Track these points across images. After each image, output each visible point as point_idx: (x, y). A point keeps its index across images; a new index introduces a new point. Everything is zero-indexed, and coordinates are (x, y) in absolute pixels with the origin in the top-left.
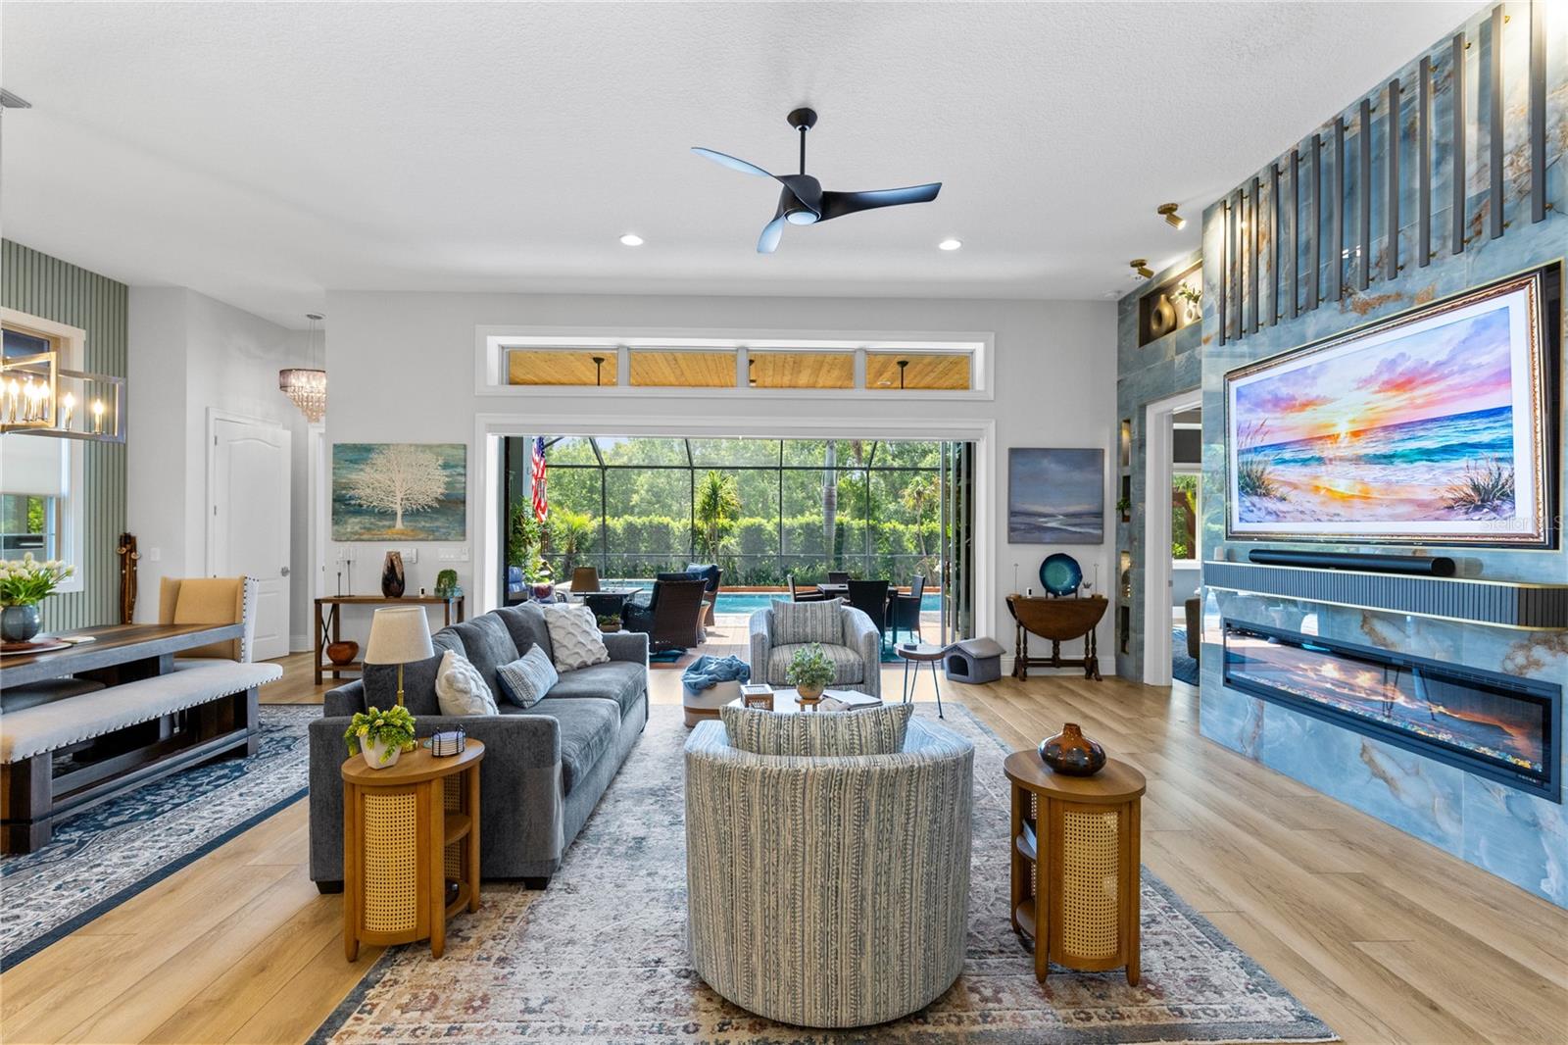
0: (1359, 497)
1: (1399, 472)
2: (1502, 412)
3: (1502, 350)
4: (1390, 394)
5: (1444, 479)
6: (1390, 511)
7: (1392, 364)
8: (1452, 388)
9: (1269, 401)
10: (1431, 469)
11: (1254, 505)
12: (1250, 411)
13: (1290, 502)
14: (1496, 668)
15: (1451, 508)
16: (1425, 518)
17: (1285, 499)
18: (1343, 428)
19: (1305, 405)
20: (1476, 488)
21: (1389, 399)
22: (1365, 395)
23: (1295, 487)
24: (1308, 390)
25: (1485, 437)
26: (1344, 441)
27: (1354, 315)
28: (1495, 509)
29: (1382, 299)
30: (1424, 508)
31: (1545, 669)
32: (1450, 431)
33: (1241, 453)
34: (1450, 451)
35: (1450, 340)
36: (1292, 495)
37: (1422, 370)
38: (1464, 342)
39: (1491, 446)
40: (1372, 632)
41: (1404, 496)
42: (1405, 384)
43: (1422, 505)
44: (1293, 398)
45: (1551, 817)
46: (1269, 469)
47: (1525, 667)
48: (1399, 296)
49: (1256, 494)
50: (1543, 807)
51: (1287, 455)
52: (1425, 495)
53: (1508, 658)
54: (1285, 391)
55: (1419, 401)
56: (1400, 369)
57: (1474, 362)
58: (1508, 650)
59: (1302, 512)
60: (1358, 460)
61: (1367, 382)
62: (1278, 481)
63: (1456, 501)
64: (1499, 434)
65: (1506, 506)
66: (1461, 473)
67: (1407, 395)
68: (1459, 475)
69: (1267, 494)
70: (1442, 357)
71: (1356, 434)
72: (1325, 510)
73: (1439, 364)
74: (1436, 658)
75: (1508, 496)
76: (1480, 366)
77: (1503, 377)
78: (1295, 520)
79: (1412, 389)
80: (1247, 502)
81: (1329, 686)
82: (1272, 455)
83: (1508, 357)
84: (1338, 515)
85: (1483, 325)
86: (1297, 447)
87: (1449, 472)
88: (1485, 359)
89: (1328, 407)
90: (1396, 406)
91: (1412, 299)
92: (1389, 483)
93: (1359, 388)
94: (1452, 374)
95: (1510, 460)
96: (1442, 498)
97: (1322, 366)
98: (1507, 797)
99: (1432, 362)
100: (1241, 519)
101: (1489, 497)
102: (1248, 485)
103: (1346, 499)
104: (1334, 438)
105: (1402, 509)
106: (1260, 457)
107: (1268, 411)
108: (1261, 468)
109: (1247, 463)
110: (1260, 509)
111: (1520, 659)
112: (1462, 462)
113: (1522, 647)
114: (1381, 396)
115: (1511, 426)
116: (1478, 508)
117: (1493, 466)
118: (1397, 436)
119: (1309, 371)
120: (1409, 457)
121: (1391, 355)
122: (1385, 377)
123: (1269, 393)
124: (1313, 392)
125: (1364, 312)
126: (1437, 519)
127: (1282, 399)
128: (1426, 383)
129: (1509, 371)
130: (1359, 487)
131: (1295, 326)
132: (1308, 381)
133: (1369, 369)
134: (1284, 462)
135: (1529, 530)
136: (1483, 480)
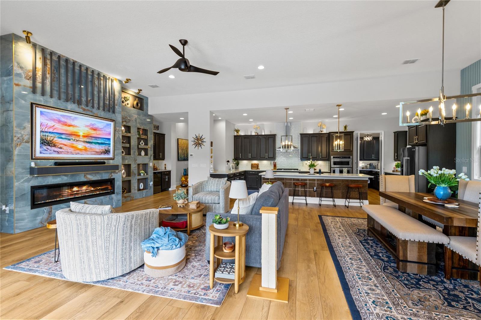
0: (84, 150)
1: (93, 146)
2: (109, 139)
3: (110, 130)
4: (92, 130)
5: (101, 148)
6: (91, 153)
7: (93, 125)
8: (103, 133)
9: (57, 120)
10: (99, 146)
11: (48, 149)
12: (47, 120)
13: (64, 149)
14: (108, 178)
15: (102, 153)
16: (98, 155)
17: (61, 148)
18: (81, 134)
19: (70, 126)
20: (105, 150)
21: (91, 131)
22: (87, 129)
23: (66, 145)
24: (71, 122)
25: (107, 142)
26: (81, 137)
27: (81, 110)
28: (108, 154)
29: (88, 110)
30: (98, 153)
31: (113, 176)
32: (102, 140)
33: (41, 131)
34: (102, 144)
35: (103, 125)
36: (65, 147)
37: (99, 128)
38: (105, 126)
39: (108, 144)
40: (87, 177)
41: (94, 150)
42: (95, 129)
43: (97, 152)
44: (66, 122)
45: (114, 196)
46: (55, 139)
47: (111, 177)
48: (91, 112)
49: (49, 146)
50: (113, 195)
51: (63, 136)
52: (98, 151)
53: (109, 176)
54: (63, 119)
55: (98, 134)
56: (95, 126)
57: (106, 130)
58: (109, 175)
59: (67, 152)
60: (84, 142)
61: (87, 126)
62: (59, 143)
63: (103, 152)
64: (109, 142)
65: (109, 153)
66: (104, 147)
67: (96, 132)
68: (102, 148)
69: (55, 146)
70: (102, 127)
71: (84, 136)
72: (75, 152)
73: (101, 128)
74: (99, 179)
75: (109, 152)
76: (107, 131)
77: (110, 134)
78: (65, 154)
79: (97, 131)
80: (45, 147)
81: (75, 192)
82: (57, 135)
83: (110, 131)
84: (79, 153)
85: (108, 125)
86: (67, 135)
87: (102, 147)
88: (108, 130)
89: (77, 128)
90: (93, 133)
91: (94, 113)
92: (91, 148)
93: (85, 127)
94: (103, 131)
95: (110, 146)
96: (100, 151)
97: (76, 118)
98: (109, 197)
99: (100, 127)
100: (41, 153)
101: (107, 152)
102: (45, 142)
103: (80, 150)
104: (79, 136)
105: (93, 153)
106: (52, 135)
107: (56, 123)
108: (52, 138)
109: (45, 136)
110: (51, 150)
111: (110, 176)
112: (104, 146)
113: (110, 174)
114: (90, 130)
115: (110, 141)
116: (106, 153)
117: (108, 147)
118: (93, 139)
119: (72, 118)
120: (96, 143)
121: (93, 123)
122: (92, 127)
123: (56, 118)
124: (73, 123)
125: (84, 111)
126: (99, 155)
127: (62, 121)
128: (99, 131)
129: (110, 133)
130: (84, 147)
131: (64, 104)
132: (71, 120)
133: (88, 124)
134: (62, 138)
135: (112, 157)
136: (106, 149)
